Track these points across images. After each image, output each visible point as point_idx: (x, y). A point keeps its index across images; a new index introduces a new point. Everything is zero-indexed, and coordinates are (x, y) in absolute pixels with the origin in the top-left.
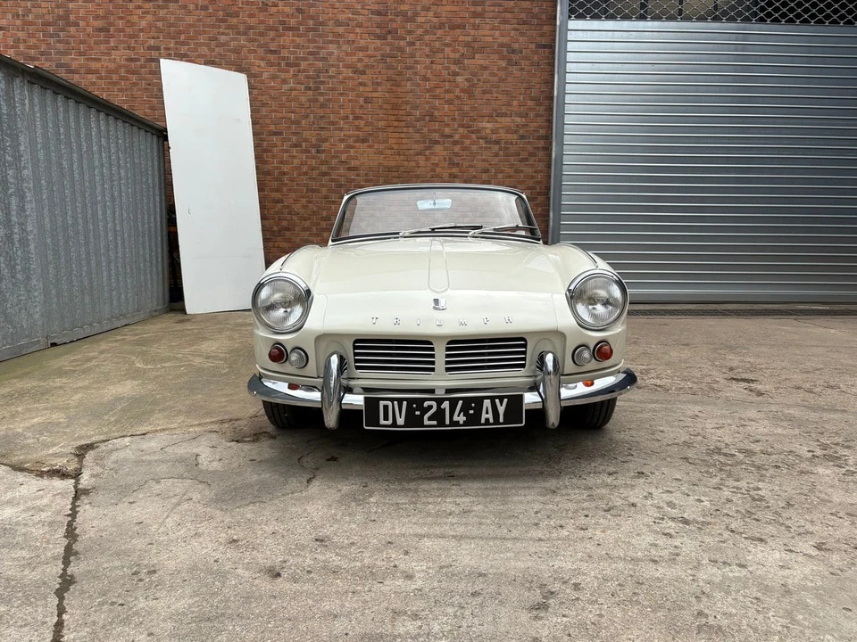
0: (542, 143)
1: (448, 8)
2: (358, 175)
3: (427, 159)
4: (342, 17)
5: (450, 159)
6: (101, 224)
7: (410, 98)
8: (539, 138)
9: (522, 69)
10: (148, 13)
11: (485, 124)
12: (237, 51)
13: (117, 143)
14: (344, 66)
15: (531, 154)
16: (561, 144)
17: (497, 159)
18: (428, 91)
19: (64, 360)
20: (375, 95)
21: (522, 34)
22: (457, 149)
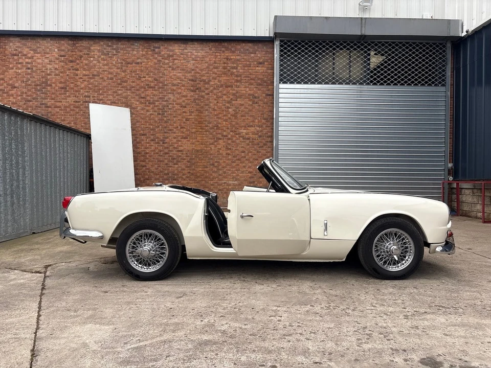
0: (269, 139)
1: (225, 78)
2: (182, 154)
3: (216, 146)
4: (175, 82)
5: (226, 146)
6: (58, 179)
7: (207, 118)
8: (268, 137)
9: (259, 106)
10: (85, 81)
11: (242, 131)
12: (126, 98)
13: (67, 142)
14: (176, 104)
15: (265, 145)
16: (278, 140)
17: (248, 147)
18: (216, 115)
19: (39, 239)
20: (190, 117)
21: (259, 90)
22: (230, 142)
